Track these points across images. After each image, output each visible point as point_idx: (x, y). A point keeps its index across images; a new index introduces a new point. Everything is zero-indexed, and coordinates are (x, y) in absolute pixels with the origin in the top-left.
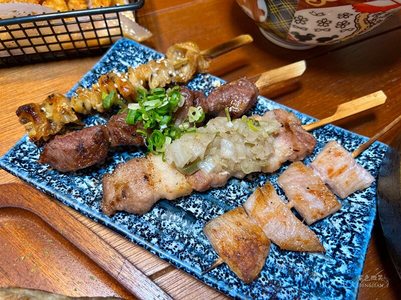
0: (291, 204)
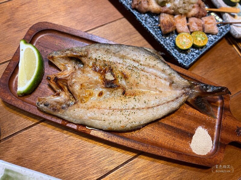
0: (188, 24)
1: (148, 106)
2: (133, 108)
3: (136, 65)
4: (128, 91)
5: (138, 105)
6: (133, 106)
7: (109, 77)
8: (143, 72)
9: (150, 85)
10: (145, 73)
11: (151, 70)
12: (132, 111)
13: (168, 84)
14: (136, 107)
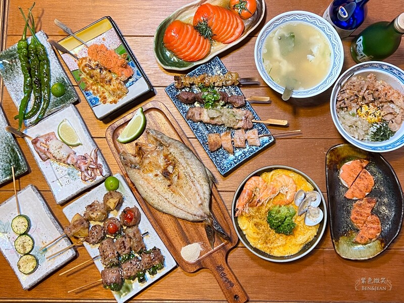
1: (175, 205)
2: (166, 199)
3: (192, 175)
4: (173, 187)
5: (170, 199)
6: (167, 197)
7: (170, 169)
8: (191, 183)
9: (189, 194)
10: (192, 185)
11: (198, 185)
12: (165, 200)
13: (200, 202)
14: (168, 200)
